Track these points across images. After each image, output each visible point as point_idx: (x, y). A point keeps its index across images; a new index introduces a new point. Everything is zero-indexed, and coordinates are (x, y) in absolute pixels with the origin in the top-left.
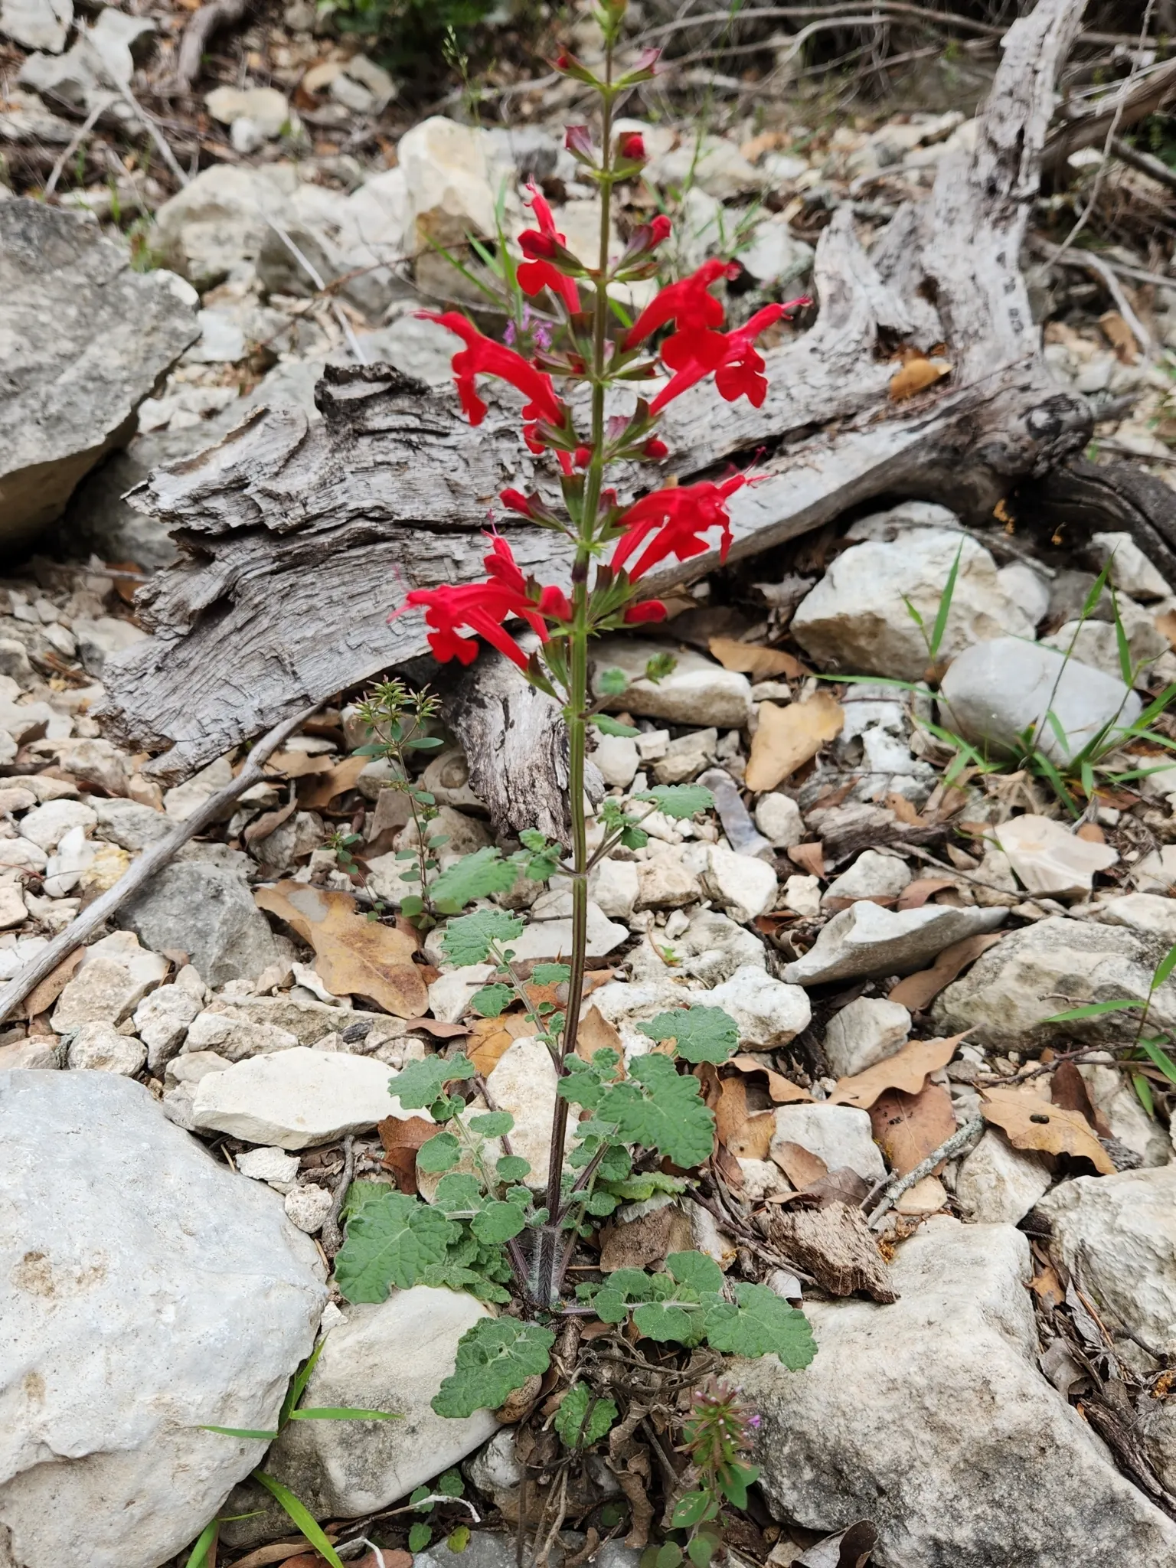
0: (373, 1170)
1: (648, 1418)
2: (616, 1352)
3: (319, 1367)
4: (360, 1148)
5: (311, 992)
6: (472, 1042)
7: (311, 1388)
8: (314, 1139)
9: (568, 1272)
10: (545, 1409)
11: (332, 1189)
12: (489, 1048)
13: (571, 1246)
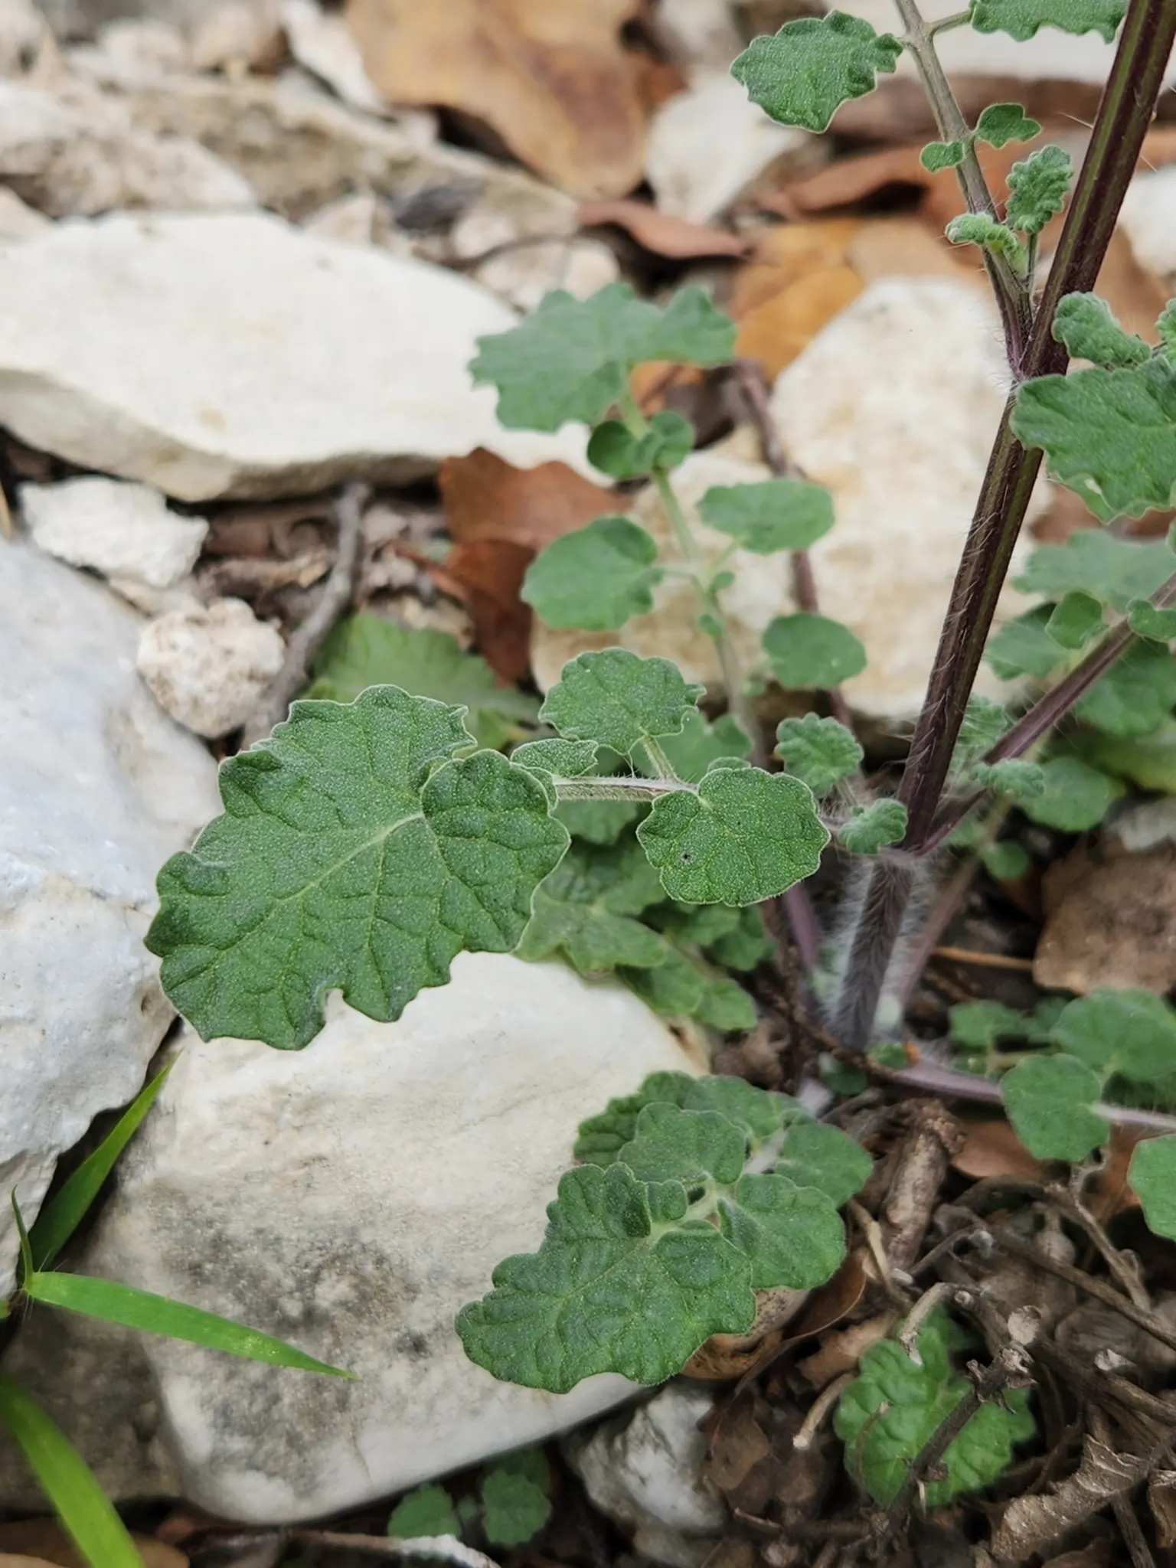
0: (409, 590)
1: (1140, 1494)
2: (1056, 1246)
3: (157, 1133)
4: (384, 524)
5: (326, 87)
6: (750, 280)
7: (131, 1186)
8: (247, 476)
9: (936, 962)
10: (814, 1368)
11: (289, 624)
12: (796, 302)
13: (958, 892)
